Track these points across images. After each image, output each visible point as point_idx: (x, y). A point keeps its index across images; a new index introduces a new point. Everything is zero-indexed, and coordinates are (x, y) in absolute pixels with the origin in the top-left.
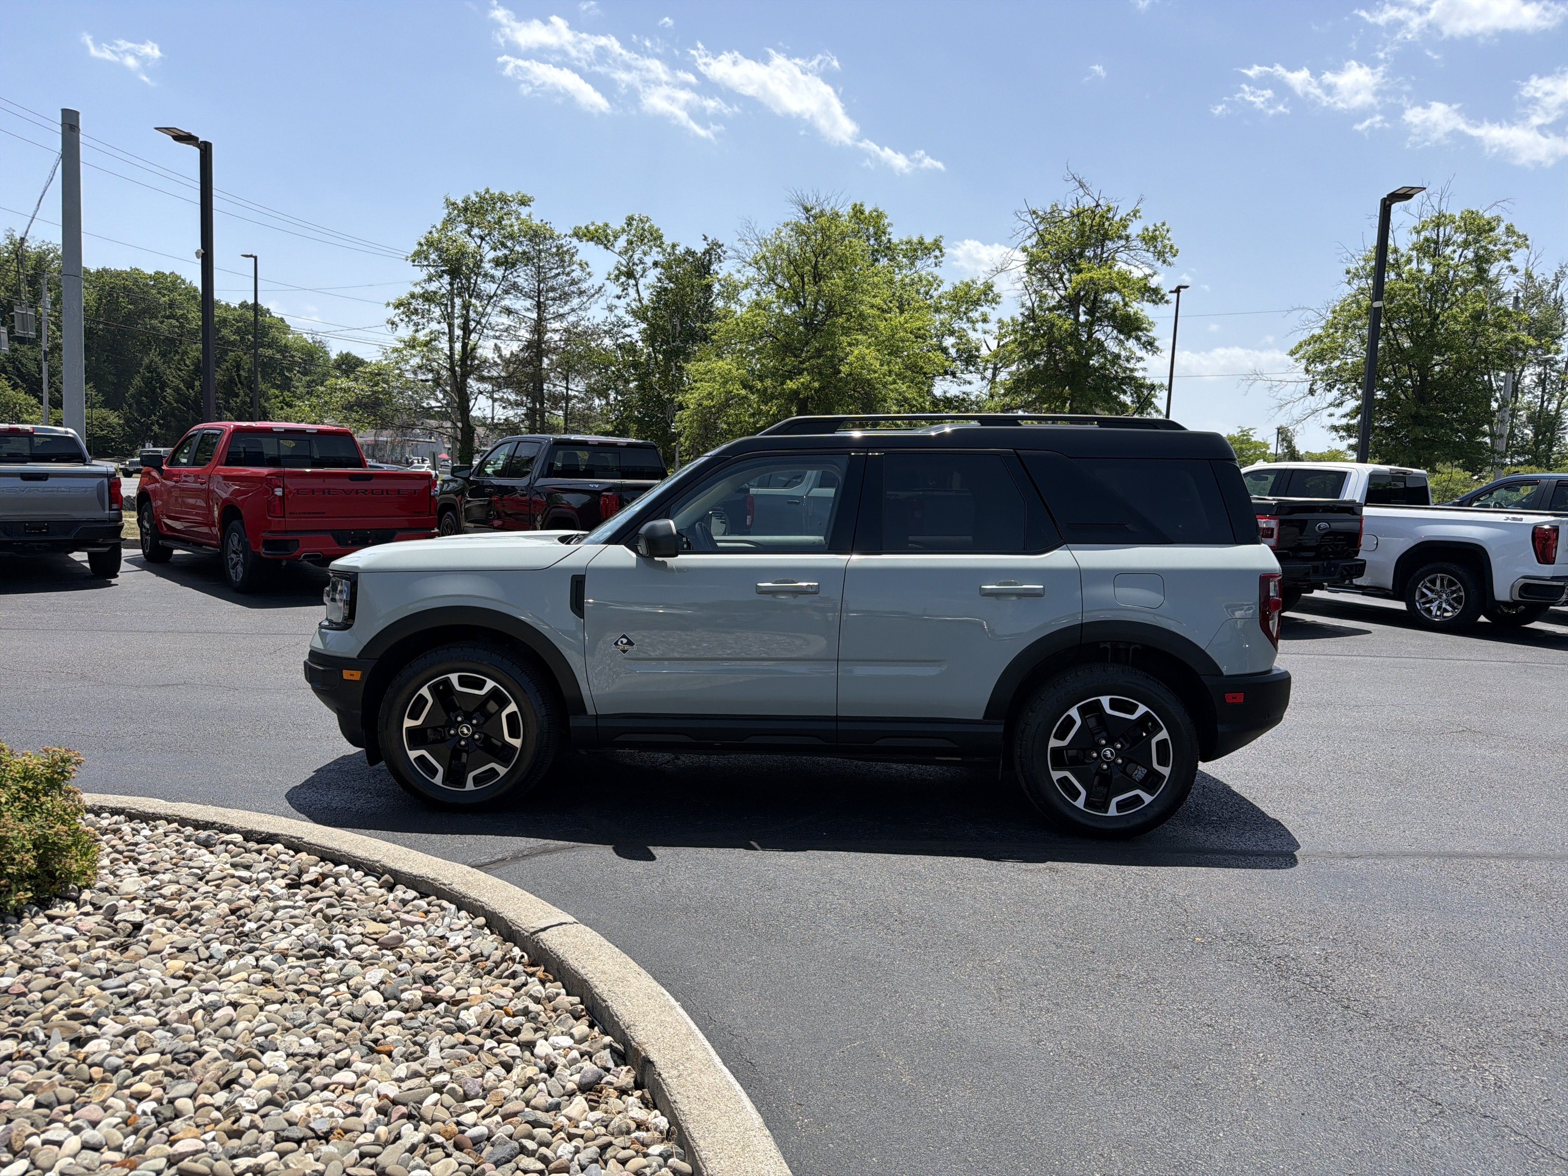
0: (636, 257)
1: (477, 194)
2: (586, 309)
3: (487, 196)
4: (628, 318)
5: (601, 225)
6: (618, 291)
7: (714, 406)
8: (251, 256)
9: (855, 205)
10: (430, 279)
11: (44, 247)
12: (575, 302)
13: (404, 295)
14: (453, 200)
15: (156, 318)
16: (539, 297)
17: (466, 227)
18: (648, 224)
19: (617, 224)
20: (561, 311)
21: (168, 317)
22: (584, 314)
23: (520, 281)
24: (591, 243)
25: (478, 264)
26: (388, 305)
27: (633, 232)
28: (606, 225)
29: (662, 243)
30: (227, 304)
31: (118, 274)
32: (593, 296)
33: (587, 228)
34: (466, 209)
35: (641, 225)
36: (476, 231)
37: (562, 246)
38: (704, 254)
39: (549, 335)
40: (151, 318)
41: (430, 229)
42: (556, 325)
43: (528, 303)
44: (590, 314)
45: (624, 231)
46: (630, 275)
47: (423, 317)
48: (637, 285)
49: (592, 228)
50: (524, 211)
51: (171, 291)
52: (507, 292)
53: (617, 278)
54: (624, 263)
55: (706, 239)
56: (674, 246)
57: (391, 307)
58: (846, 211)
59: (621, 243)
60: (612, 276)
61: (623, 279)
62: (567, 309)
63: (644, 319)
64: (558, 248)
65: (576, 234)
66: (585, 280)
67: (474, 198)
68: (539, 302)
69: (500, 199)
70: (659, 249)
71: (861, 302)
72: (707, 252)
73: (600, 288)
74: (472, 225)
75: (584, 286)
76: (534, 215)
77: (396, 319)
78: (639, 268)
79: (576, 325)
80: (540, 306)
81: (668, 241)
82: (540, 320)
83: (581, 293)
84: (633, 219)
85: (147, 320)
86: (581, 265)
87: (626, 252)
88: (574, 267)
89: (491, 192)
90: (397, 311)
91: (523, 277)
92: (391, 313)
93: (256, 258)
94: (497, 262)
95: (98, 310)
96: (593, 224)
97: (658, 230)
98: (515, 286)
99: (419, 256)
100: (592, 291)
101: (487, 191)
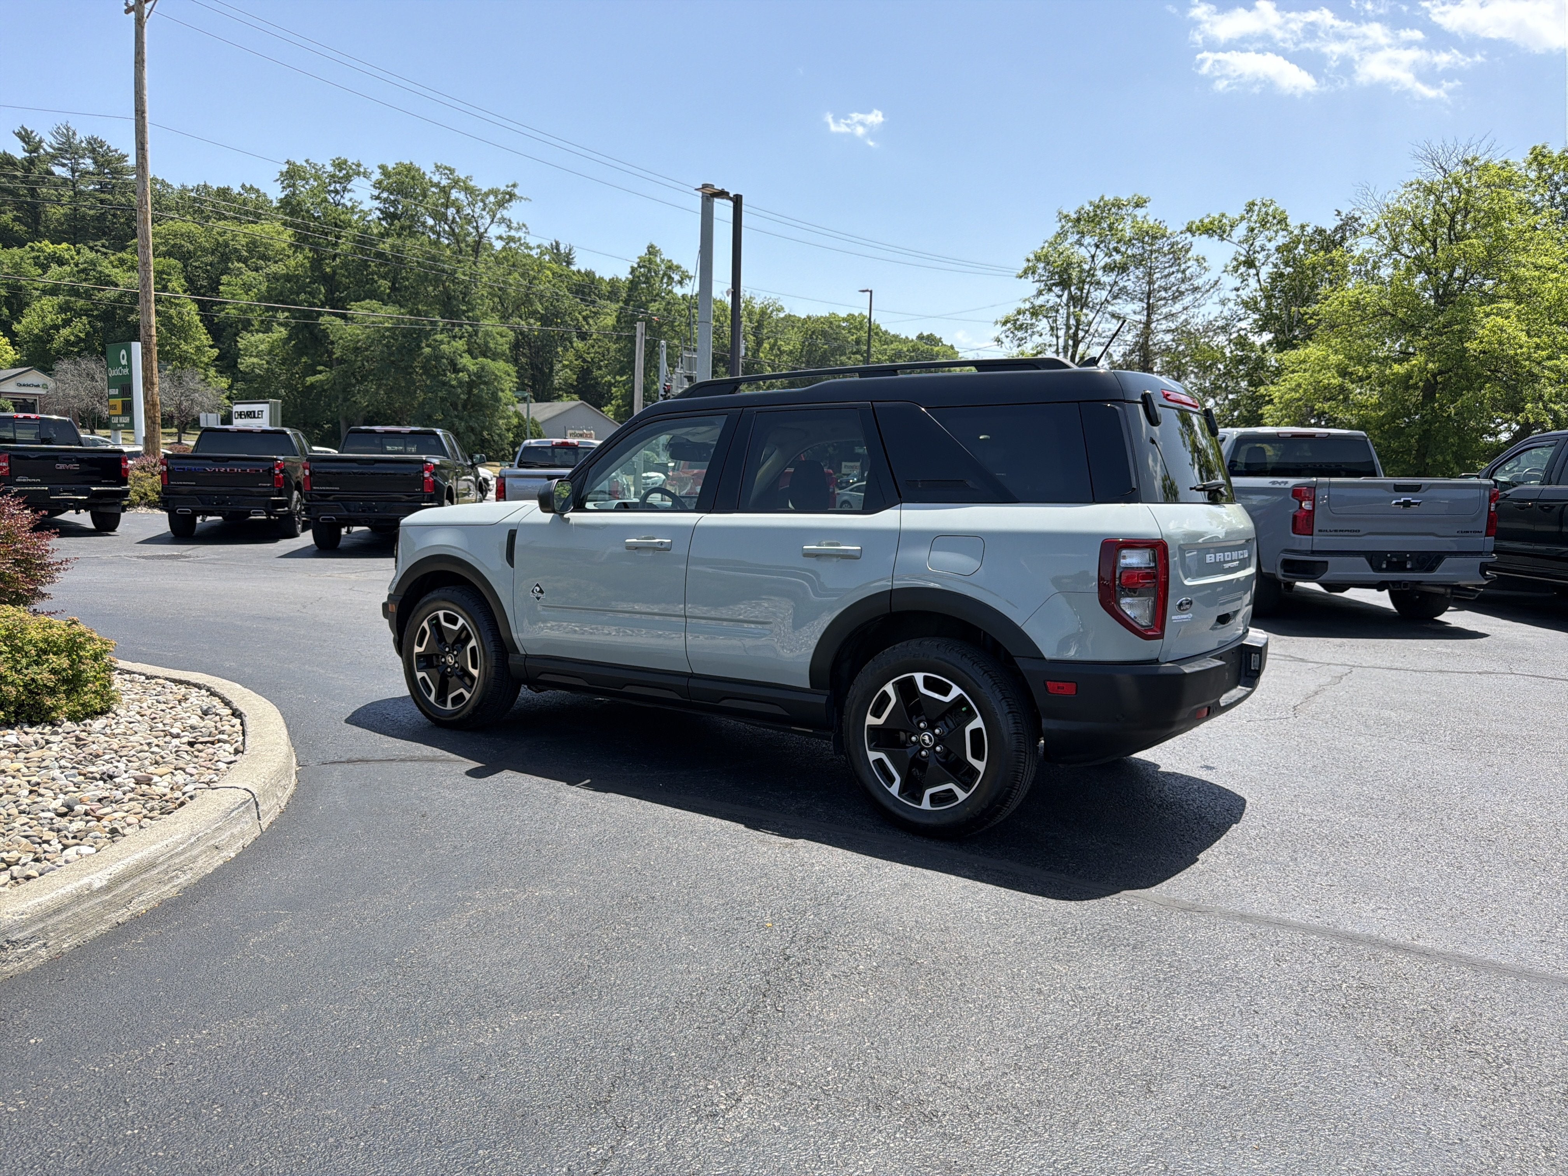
0: (1257, 244)
1: (1091, 203)
2: (1199, 306)
3: (1102, 204)
4: (1241, 311)
5: (1217, 216)
6: (1237, 283)
7: (1300, 399)
8: (867, 291)
9: (1535, 148)
10: (1040, 293)
11: (766, 303)
12: (1188, 300)
13: (1011, 312)
14: (1065, 213)
15: (845, 354)
16: (1149, 298)
17: (1076, 237)
18: (1272, 207)
19: (1235, 212)
20: (1174, 311)
21: (854, 353)
22: (1196, 310)
23: (1130, 285)
24: (1205, 236)
25: (1091, 273)
26: (996, 323)
27: (1254, 218)
28: (1223, 215)
29: (1287, 225)
30: (907, 338)
31: (818, 319)
32: (1208, 291)
33: (1201, 221)
34: (1078, 220)
35: (1264, 210)
36: (1087, 240)
37: (1177, 243)
38: (1336, 231)
39: (1160, 336)
40: (840, 356)
41: (1042, 245)
42: (1165, 325)
43: (1138, 306)
44: (1203, 310)
45: (1242, 218)
46: (1250, 263)
47: (1026, 332)
48: (1257, 274)
49: (1206, 221)
50: (1140, 212)
51: (858, 330)
52: (1115, 297)
53: (1236, 269)
54: (1244, 252)
55: (1339, 213)
56: (1303, 227)
57: (999, 325)
58: (1519, 158)
59: (1241, 231)
60: (1230, 268)
61: (1242, 269)
62: (1178, 307)
63: (1256, 310)
64: (1172, 245)
65: (1189, 230)
66: (1199, 276)
67: (1088, 207)
68: (1148, 303)
69: (1113, 205)
70: (1285, 233)
71: (1519, 264)
72: (1341, 228)
73: (1216, 282)
74: (1082, 234)
75: (1198, 282)
76: (1148, 216)
77: (1003, 337)
78: (1261, 256)
79: (1186, 322)
80: (1150, 309)
81: (1294, 223)
82: (1147, 324)
83: (1196, 289)
84: (1254, 204)
85: (838, 357)
86: (1197, 260)
87: (1246, 241)
88: (1189, 264)
89: (1106, 198)
90: (1005, 328)
91: (1132, 281)
92: (998, 330)
93: (871, 292)
94: (1108, 269)
95: (802, 351)
96: (1208, 216)
97: (1283, 212)
98: (1123, 290)
99: (1029, 271)
100: (1207, 287)
101: (1102, 198)
